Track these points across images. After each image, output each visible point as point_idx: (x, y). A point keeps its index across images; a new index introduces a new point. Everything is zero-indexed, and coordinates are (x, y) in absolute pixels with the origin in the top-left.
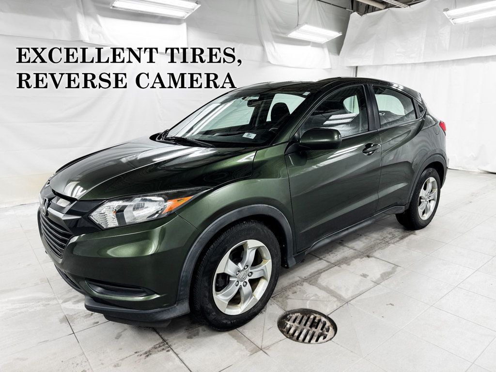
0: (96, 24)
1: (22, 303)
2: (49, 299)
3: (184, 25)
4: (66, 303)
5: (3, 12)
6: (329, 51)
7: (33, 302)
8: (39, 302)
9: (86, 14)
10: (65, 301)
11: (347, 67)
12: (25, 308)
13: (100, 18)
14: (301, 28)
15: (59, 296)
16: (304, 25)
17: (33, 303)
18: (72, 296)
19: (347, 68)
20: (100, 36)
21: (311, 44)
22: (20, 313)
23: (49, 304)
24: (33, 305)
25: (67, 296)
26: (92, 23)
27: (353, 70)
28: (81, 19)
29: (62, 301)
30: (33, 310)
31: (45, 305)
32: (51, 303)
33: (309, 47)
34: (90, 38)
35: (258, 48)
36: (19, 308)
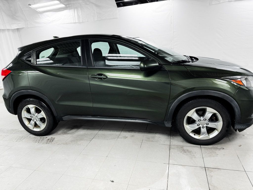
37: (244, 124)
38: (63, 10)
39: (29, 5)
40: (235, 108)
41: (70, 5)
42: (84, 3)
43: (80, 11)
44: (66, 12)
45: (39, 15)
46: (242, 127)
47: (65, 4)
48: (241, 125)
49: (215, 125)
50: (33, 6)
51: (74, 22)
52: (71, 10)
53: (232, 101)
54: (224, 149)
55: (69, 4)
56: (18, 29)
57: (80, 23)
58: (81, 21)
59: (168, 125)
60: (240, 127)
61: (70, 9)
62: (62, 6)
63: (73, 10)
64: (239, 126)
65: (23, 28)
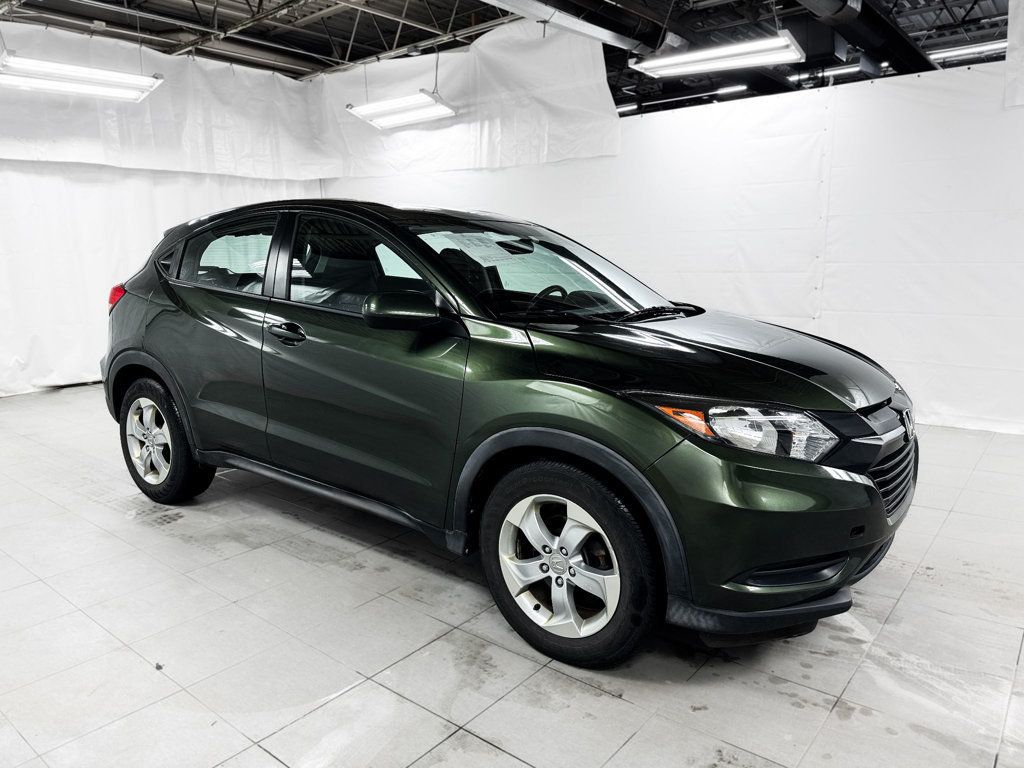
1: (931, 686)
2: (881, 663)
4: (861, 638)
7: (910, 675)
8: (901, 668)
10: (860, 642)
12: (931, 673)
15: (856, 656)
17: (912, 672)
18: (840, 643)
22: (948, 669)
23: (890, 654)
24: (916, 670)
25: (847, 647)
29: (864, 646)
30: (924, 661)
31: (897, 656)
32: (883, 654)
36: (944, 679)
37: (710, 611)
38: (452, 125)
39: (347, 106)
40: (660, 523)
41: (472, 109)
42: (514, 102)
43: (499, 130)
44: (458, 131)
45: (383, 138)
46: (698, 620)
47: (452, 103)
48: (696, 612)
49: (593, 583)
50: (360, 111)
51: (477, 166)
52: (472, 125)
53: (645, 492)
54: (620, 696)
55: (468, 106)
56: (324, 180)
57: (493, 170)
58: (497, 165)
59: (455, 544)
60: (692, 617)
61: (469, 122)
62: (444, 111)
63: (479, 124)
64: (684, 612)
65: (336, 179)
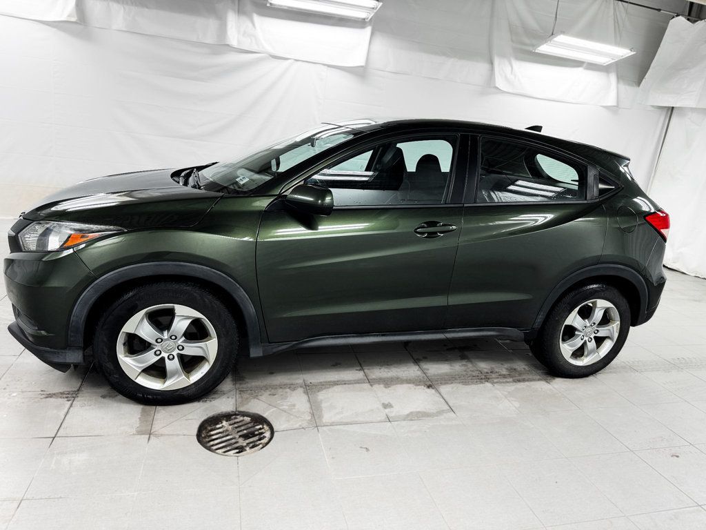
0: (250, 25)
3: (368, 30)
5: (147, 8)
6: (619, 78)
9: (241, 11)
11: (653, 106)
13: (256, 18)
14: (555, 39)
16: (560, 35)
19: (653, 109)
20: (251, 39)
21: (585, 65)
26: (245, 23)
27: (664, 113)
28: (232, 19)
33: (580, 69)
34: (239, 42)
35: (482, 67)
